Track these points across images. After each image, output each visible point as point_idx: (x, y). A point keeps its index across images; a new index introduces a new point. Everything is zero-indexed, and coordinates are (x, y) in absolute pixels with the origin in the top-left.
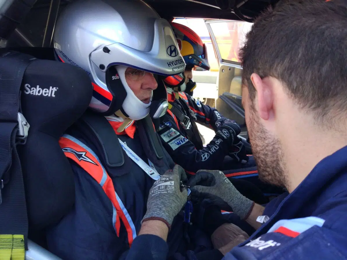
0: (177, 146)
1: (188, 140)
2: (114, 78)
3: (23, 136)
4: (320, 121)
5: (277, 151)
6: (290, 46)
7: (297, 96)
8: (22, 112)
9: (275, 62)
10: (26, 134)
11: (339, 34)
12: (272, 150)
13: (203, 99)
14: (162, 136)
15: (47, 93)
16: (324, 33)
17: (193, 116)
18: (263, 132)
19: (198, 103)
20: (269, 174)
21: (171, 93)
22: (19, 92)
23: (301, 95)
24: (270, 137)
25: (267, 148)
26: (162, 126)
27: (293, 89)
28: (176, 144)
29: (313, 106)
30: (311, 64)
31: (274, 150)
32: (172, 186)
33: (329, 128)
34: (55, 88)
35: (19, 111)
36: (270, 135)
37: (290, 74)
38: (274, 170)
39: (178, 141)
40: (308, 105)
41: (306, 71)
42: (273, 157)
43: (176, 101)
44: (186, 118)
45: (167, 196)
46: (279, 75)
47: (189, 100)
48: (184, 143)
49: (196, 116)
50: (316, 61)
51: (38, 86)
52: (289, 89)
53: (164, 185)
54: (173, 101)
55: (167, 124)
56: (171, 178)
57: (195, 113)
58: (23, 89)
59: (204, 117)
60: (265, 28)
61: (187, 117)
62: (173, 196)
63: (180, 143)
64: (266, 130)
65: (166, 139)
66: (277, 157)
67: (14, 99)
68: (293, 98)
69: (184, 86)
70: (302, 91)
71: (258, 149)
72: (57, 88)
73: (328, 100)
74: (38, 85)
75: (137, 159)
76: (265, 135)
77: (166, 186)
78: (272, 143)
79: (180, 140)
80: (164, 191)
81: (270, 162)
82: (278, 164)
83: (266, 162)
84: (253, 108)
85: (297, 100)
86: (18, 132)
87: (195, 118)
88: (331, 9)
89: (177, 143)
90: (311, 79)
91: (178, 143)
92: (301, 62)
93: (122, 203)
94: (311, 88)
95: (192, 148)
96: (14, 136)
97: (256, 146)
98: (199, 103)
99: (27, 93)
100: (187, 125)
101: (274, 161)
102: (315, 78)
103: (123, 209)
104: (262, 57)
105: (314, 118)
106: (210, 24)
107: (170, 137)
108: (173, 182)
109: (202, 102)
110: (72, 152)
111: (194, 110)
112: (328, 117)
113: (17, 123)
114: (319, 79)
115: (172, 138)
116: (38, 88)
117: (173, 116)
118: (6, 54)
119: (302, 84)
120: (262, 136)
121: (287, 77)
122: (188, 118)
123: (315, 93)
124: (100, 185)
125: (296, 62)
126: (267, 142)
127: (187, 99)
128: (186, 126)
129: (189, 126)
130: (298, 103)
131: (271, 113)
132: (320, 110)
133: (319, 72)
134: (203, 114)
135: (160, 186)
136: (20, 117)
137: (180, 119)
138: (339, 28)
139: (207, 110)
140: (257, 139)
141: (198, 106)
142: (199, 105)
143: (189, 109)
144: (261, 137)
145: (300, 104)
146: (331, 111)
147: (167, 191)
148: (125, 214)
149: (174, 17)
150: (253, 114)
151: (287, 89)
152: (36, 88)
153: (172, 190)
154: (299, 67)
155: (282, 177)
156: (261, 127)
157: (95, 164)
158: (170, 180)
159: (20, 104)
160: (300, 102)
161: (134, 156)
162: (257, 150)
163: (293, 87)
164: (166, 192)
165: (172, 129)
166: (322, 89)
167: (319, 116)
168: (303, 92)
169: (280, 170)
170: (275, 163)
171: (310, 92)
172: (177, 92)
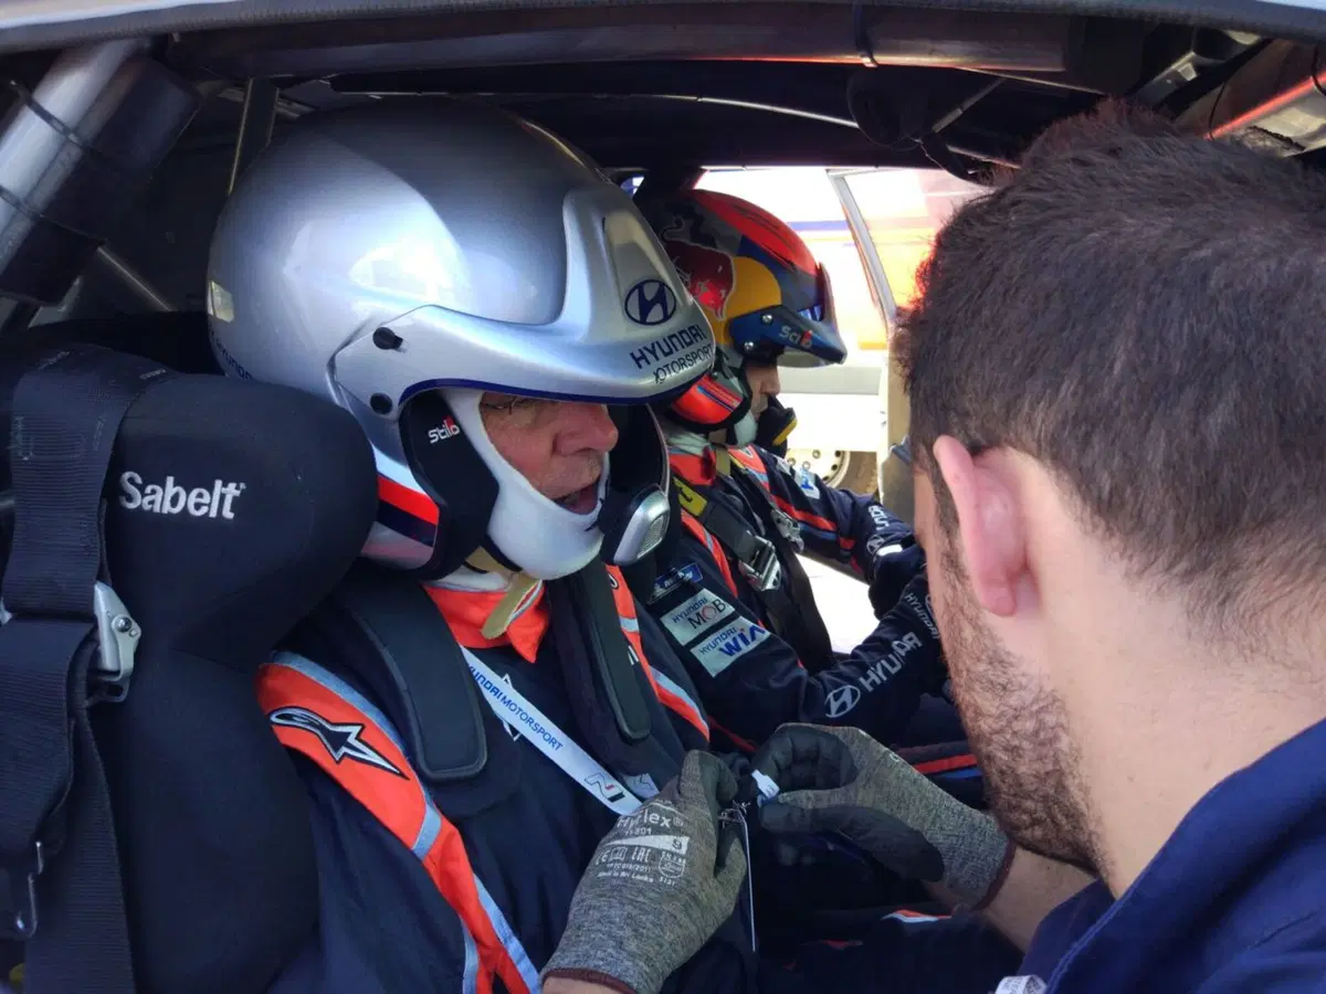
0: (726, 661)
1: (768, 634)
2: (436, 435)
3: (117, 673)
4: (1209, 624)
5: (1056, 738)
6: (1079, 328)
7: (1115, 529)
8: (110, 580)
9: (1025, 392)
10: (127, 663)
11: (1265, 280)
12: (1036, 733)
13: (833, 453)
14: (667, 621)
15: (205, 505)
16: (1205, 277)
17: (787, 535)
18: (998, 660)
19: (806, 482)
20: (1036, 822)
21: (699, 452)
22: (100, 506)
23: (1130, 524)
24: (1024, 681)
25: (1017, 726)
26: (667, 583)
27: (1100, 498)
28: (721, 650)
29: (1183, 566)
30: (1162, 404)
31: (1042, 735)
32: (679, 856)
33: (1247, 652)
34: (232, 486)
35: (101, 578)
36: (1024, 675)
37: (1086, 442)
38: (1049, 808)
39: (730, 640)
40: (1163, 561)
41: (1148, 429)
42: (1040, 759)
43: (720, 481)
44: (763, 547)
45: (652, 895)
46: (1043, 444)
47: (770, 473)
48: (753, 645)
49: (802, 534)
50: (1181, 389)
51: (170, 480)
52: (1084, 500)
53: (647, 848)
54: (708, 483)
55: (684, 572)
56: (678, 822)
57: (795, 525)
58: (113, 491)
59: (831, 536)
60: (982, 255)
61: (765, 541)
62: (672, 897)
63: (738, 649)
64: (1008, 653)
65: (683, 634)
66: (1057, 761)
67: (80, 531)
68: (1100, 532)
69: (747, 426)
70: (1133, 508)
71: (985, 725)
72: (242, 486)
73: (1238, 543)
74: (170, 475)
75: (552, 741)
76: (1004, 673)
77: (656, 854)
78: (1035, 708)
79: (736, 635)
80: (642, 874)
81: (1032, 779)
82: (1061, 787)
83: (1016, 777)
84: (952, 561)
85: (1116, 542)
86: (97, 655)
87: (795, 543)
88: (1232, 177)
89: (725, 649)
90: (1168, 464)
91: (728, 645)
92: (1123, 394)
93: (502, 918)
94: (1168, 496)
95: (784, 664)
96: (82, 673)
97: (975, 712)
98: (811, 484)
99: (131, 506)
100: (765, 573)
101: (1047, 773)
102: (1182, 457)
103: (506, 941)
104: (976, 369)
105: (1189, 613)
106: (847, 179)
107: (699, 623)
108: (685, 840)
109: (821, 476)
110: (311, 724)
111: (793, 508)
112: (1241, 610)
113: (91, 626)
114: (1197, 462)
115: (703, 628)
116: (171, 489)
117: (709, 541)
118: (52, 361)
119: (1132, 478)
120: (993, 678)
121: (1074, 453)
122: (770, 544)
123: (1187, 515)
124: (412, 854)
125: (1106, 393)
126: (1014, 701)
127: (764, 470)
128: (763, 577)
129: (773, 576)
130: (1122, 555)
131: (1023, 586)
132: (1207, 581)
133: (1194, 432)
134: (826, 523)
135: (635, 846)
136: (105, 602)
137: (738, 550)
138: (1264, 256)
139: (843, 509)
140: (977, 686)
141: (807, 493)
142: (811, 488)
143: (771, 508)
144: (992, 682)
145: (1131, 557)
146: (1253, 582)
147: (656, 875)
148: (515, 961)
149: (704, 167)
150: (954, 587)
151: (1078, 501)
152: (163, 486)
153: (676, 873)
154: (1118, 412)
155: (1083, 838)
156: (988, 642)
157: (395, 773)
158: (675, 830)
159: (101, 550)
160: (1129, 552)
161: (542, 731)
162: (980, 726)
163: (1100, 490)
164: (651, 880)
165: (706, 593)
166: (1212, 500)
167: (1208, 603)
168: (1140, 510)
169: (1073, 811)
170: (1052, 781)
171: (1163, 511)
172: (724, 448)
